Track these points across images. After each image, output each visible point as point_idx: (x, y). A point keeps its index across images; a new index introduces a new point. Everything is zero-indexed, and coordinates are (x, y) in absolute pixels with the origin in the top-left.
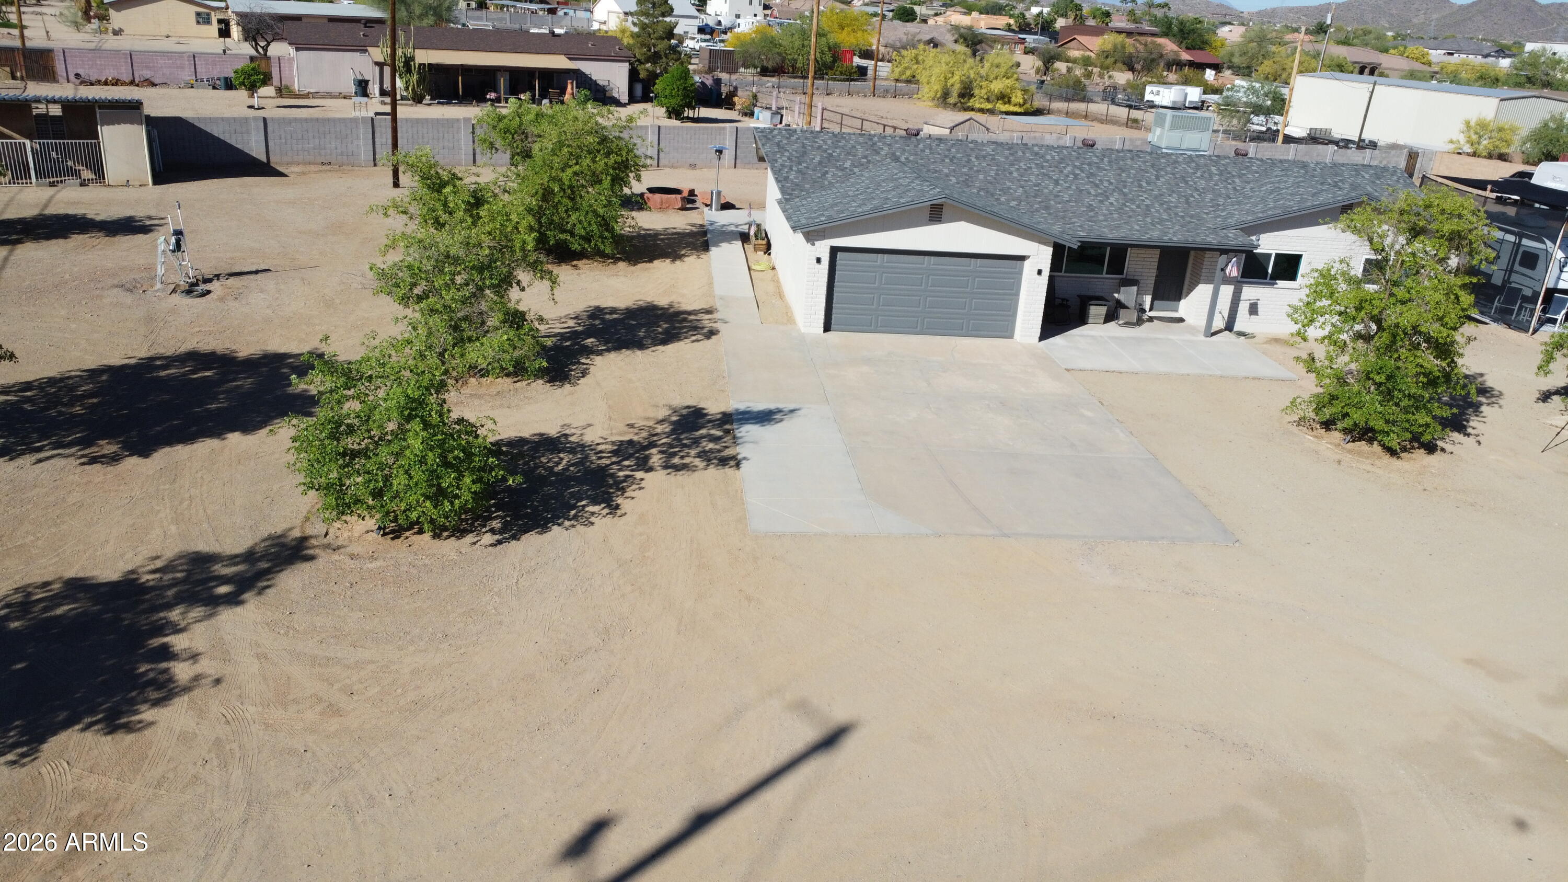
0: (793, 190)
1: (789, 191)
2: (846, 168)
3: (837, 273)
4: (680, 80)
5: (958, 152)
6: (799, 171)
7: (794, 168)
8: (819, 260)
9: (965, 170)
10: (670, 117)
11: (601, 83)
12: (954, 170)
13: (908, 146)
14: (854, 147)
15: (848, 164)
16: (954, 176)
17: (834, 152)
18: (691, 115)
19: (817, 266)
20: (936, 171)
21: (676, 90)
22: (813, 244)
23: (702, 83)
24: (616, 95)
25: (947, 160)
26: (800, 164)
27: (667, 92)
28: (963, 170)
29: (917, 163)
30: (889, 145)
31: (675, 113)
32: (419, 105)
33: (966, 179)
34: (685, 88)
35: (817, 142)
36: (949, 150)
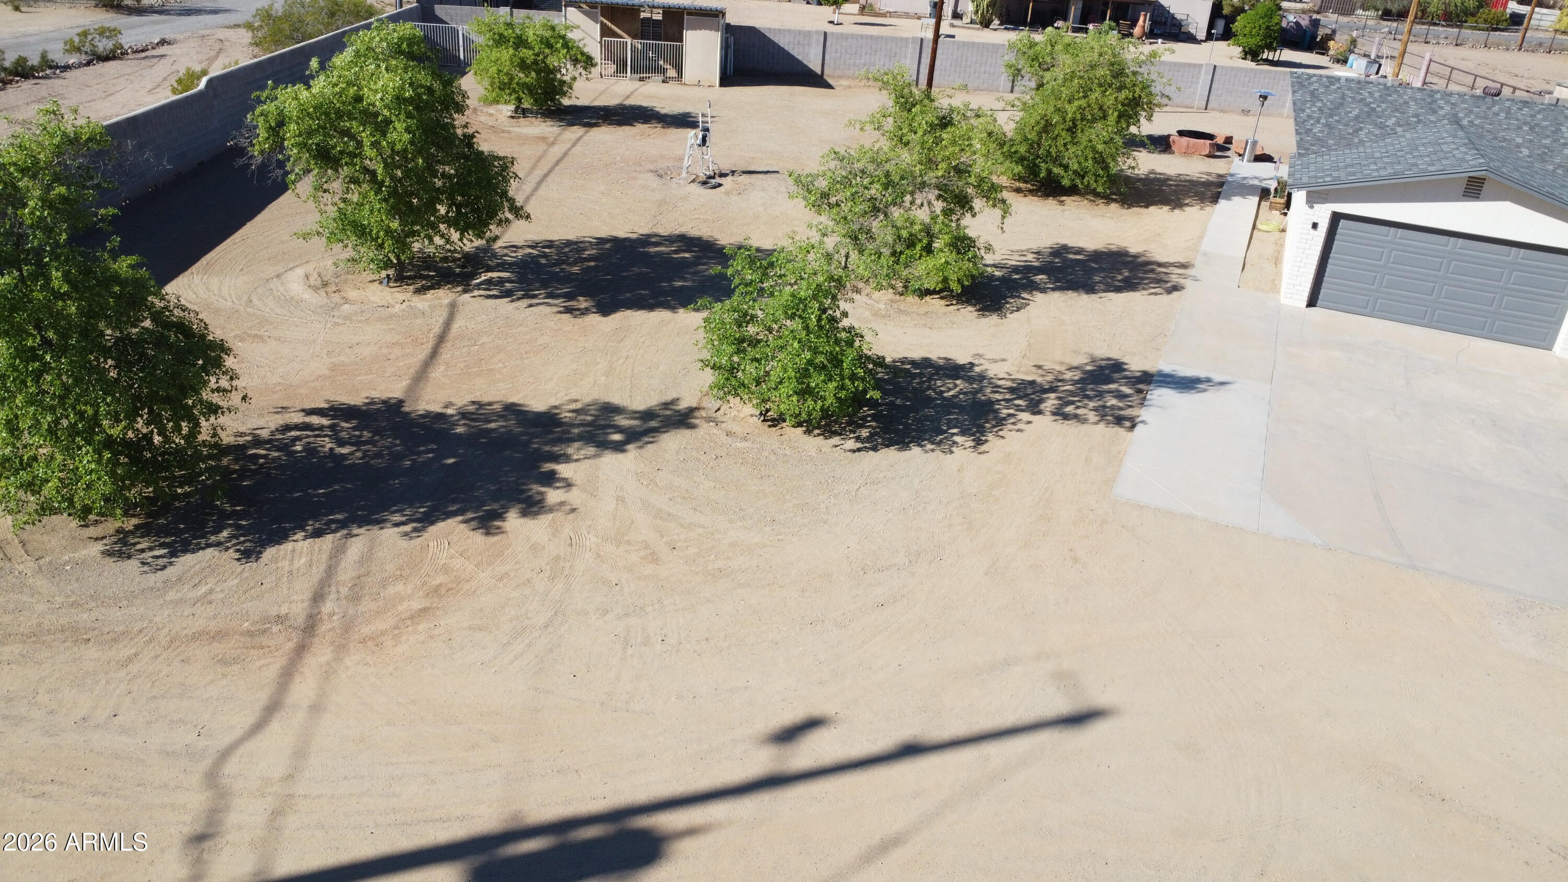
0: (1312, 145)
1: (1307, 146)
2: (1388, 126)
3: (1336, 242)
4: (1263, 18)
5: (1544, 119)
6: (1328, 125)
7: (1323, 121)
8: (1315, 226)
9: (1547, 141)
10: (1245, 59)
11: (1178, 17)
12: (1531, 141)
13: (1478, 107)
15: (1390, 122)
16: (1528, 148)
17: (1378, 106)
18: (1270, 58)
19: (1312, 231)
20: (1505, 140)
21: (1258, 28)
22: (1312, 207)
23: (1297, 23)
24: (1193, 31)
25: (1526, 128)
26: (1331, 116)
27: (1247, 31)
28: (1544, 141)
29: (1483, 128)
30: (1453, 104)
31: (1252, 54)
32: (986, 29)
33: (1545, 153)
34: (1268, 28)
35: (1361, 94)
36: (1533, 116)
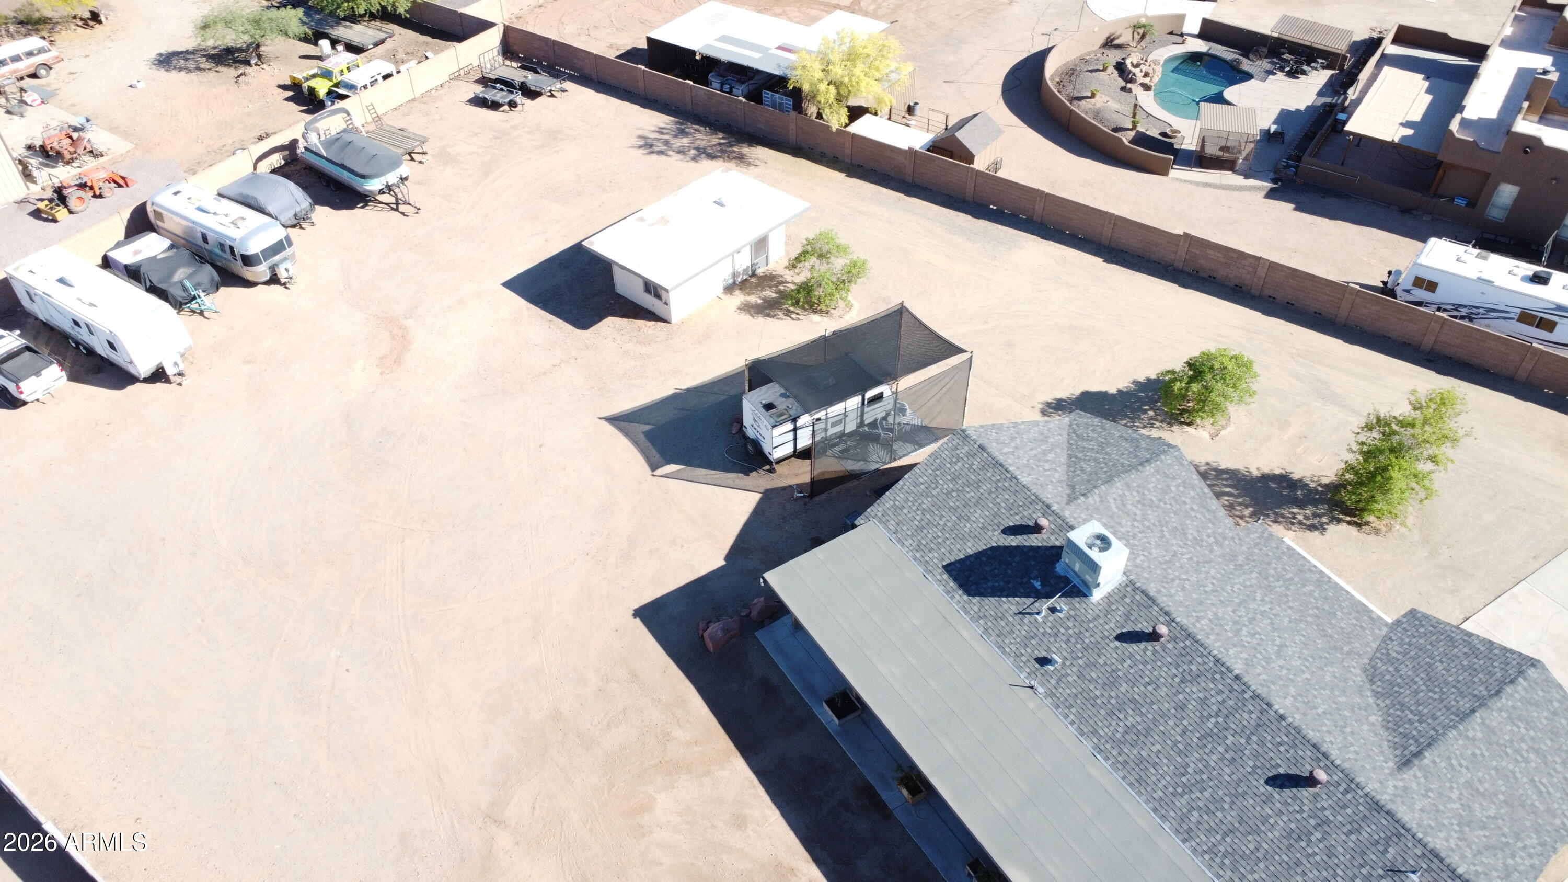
14: (1422, 810)
29: (1382, 752)
30: (1381, 783)
33: (1360, 709)
35: (1457, 845)
36: (1329, 732)
